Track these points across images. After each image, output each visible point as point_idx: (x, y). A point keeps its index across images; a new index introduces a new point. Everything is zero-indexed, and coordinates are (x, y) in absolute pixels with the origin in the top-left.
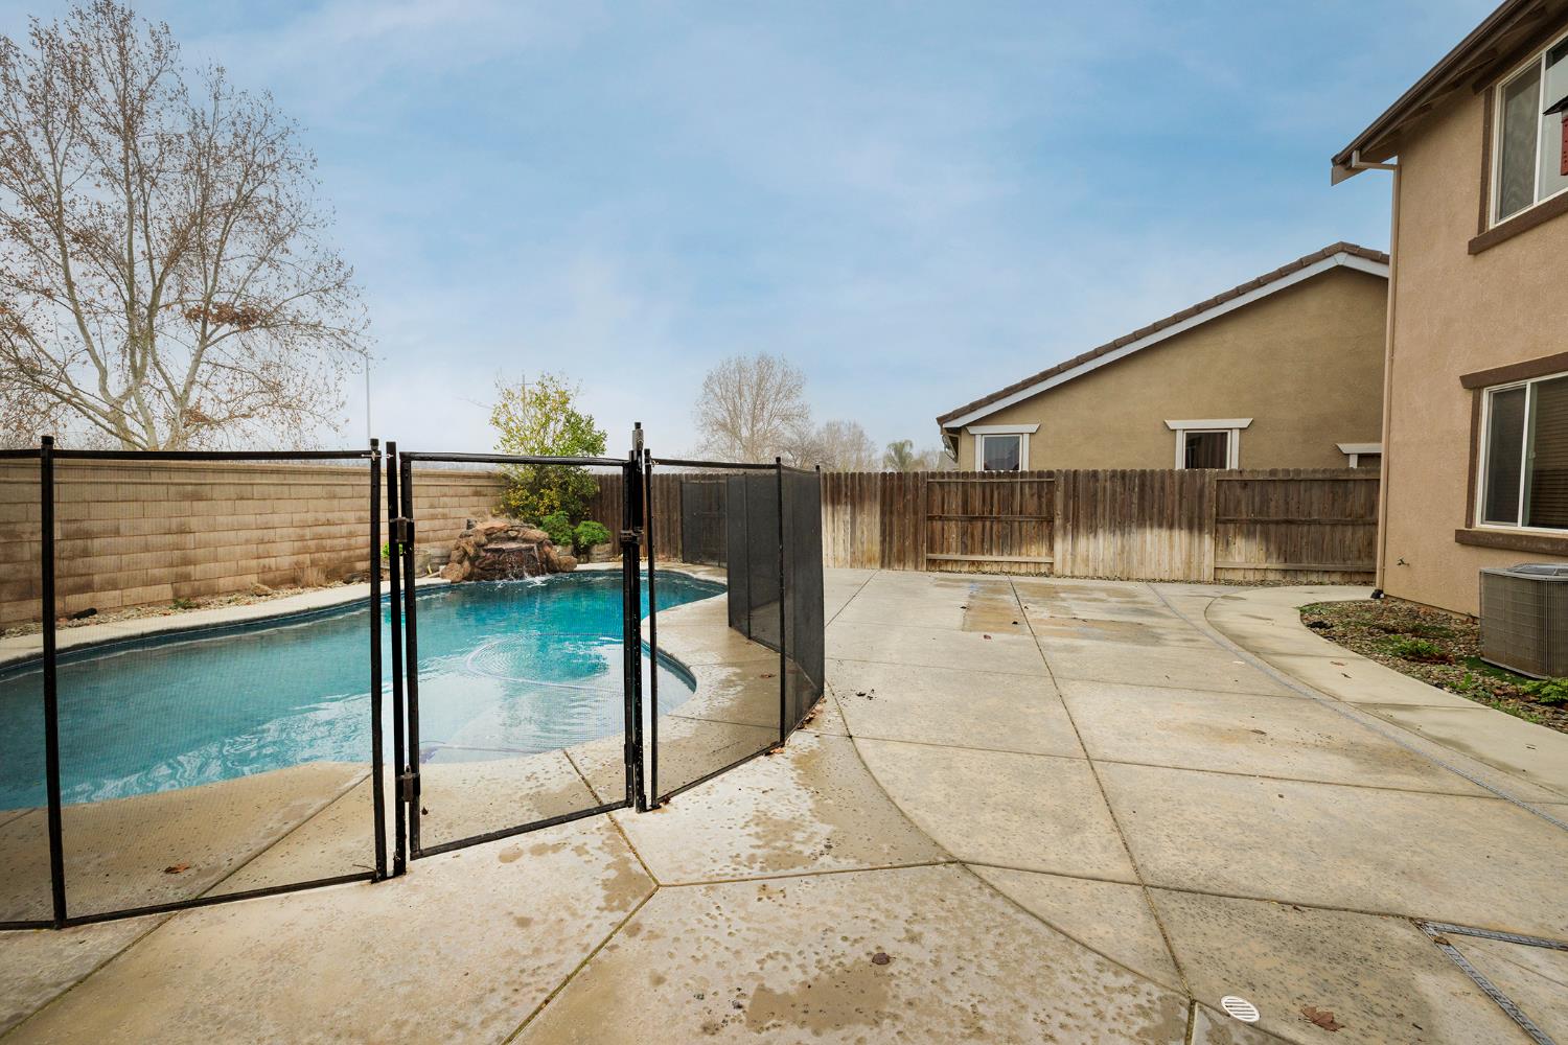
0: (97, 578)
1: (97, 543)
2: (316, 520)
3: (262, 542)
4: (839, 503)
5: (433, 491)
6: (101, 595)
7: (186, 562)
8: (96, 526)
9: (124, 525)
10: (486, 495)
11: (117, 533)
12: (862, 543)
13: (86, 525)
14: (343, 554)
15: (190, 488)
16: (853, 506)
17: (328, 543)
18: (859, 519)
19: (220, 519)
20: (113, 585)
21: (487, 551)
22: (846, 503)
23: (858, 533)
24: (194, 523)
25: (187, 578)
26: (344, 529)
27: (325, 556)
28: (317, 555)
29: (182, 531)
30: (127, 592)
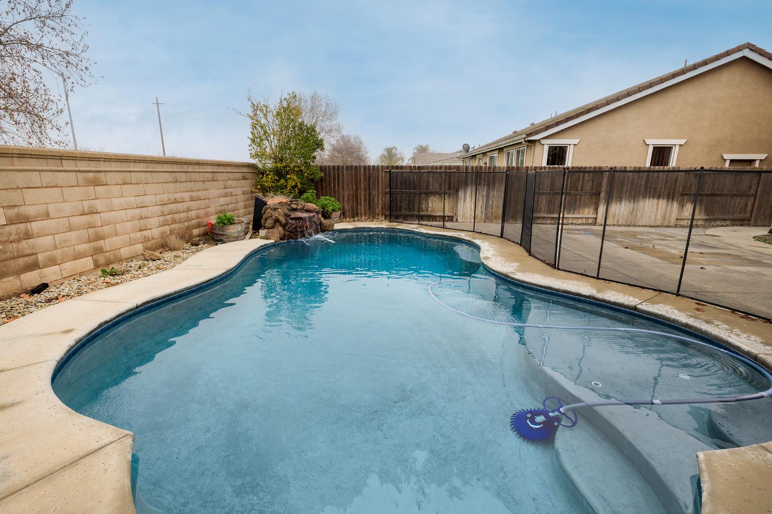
0: (41, 257)
1: (35, 226)
2: (169, 199)
3: (141, 218)
4: (480, 185)
5: (225, 176)
6: (46, 271)
7: (99, 237)
8: (31, 210)
9: (52, 209)
10: (248, 179)
11: (47, 216)
12: (492, 208)
13: (23, 210)
14: (186, 224)
15: (91, 175)
16: (489, 185)
17: (177, 216)
18: (491, 194)
19: (115, 201)
20: (52, 262)
21: (292, 219)
22: (484, 185)
23: (490, 202)
24: (99, 205)
25: (99, 250)
26: (185, 205)
27: (176, 226)
28: (172, 226)
29: (92, 212)
30: (64, 266)
